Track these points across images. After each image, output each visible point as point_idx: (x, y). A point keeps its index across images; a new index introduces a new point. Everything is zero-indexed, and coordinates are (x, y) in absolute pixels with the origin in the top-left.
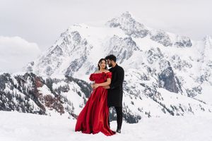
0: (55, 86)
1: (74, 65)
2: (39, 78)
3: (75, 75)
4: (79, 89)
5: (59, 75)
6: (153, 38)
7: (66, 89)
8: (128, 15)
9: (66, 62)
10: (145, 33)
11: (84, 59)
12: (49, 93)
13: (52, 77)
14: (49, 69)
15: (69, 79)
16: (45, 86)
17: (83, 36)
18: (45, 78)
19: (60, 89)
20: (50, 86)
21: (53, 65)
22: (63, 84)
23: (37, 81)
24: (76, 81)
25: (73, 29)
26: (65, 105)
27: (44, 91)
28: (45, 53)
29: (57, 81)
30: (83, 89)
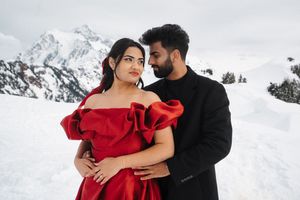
0: (36, 70)
1: (50, 57)
2: (25, 65)
3: (50, 63)
4: (52, 72)
5: (39, 63)
6: (102, 42)
7: (43, 73)
8: (86, 26)
9: (44, 54)
10: (98, 39)
11: (57, 53)
12: (32, 74)
13: (34, 64)
14: (32, 59)
15: (46, 66)
16: (29, 70)
17: (56, 38)
18: (29, 65)
19: (40, 72)
20: (32, 70)
21: (35, 56)
22: (42, 69)
23: (23, 67)
24: (51, 67)
25: (49, 33)
26: (43, 83)
27: (28, 73)
28: (29, 47)
29: (37, 67)
30: (55, 73)
